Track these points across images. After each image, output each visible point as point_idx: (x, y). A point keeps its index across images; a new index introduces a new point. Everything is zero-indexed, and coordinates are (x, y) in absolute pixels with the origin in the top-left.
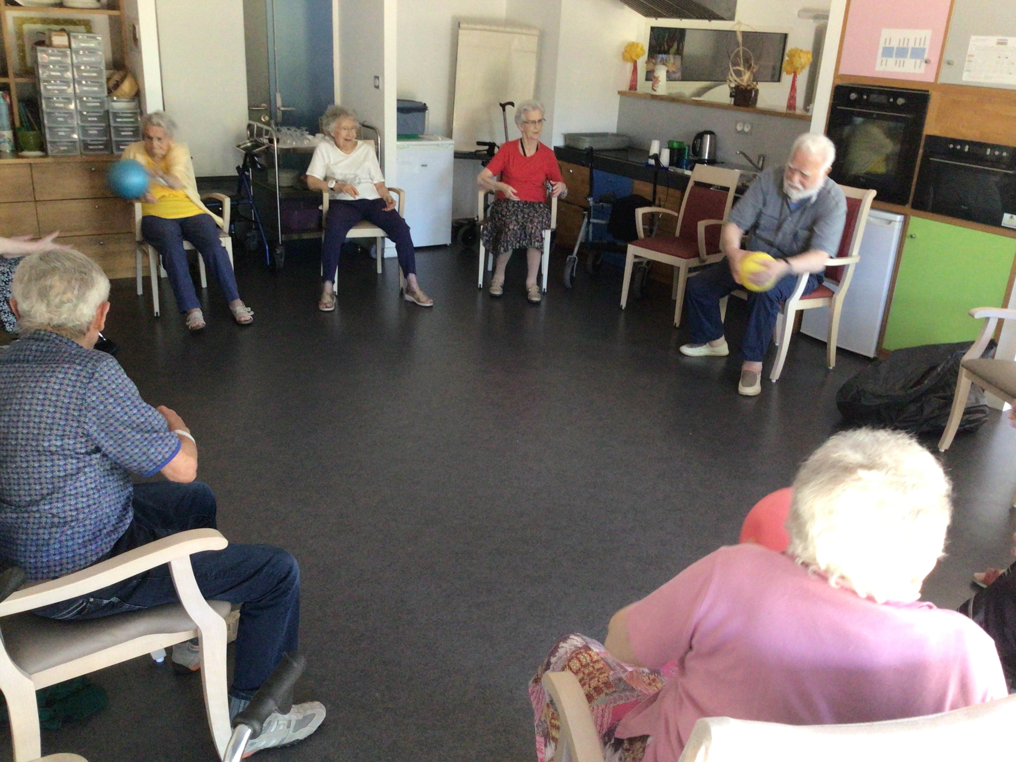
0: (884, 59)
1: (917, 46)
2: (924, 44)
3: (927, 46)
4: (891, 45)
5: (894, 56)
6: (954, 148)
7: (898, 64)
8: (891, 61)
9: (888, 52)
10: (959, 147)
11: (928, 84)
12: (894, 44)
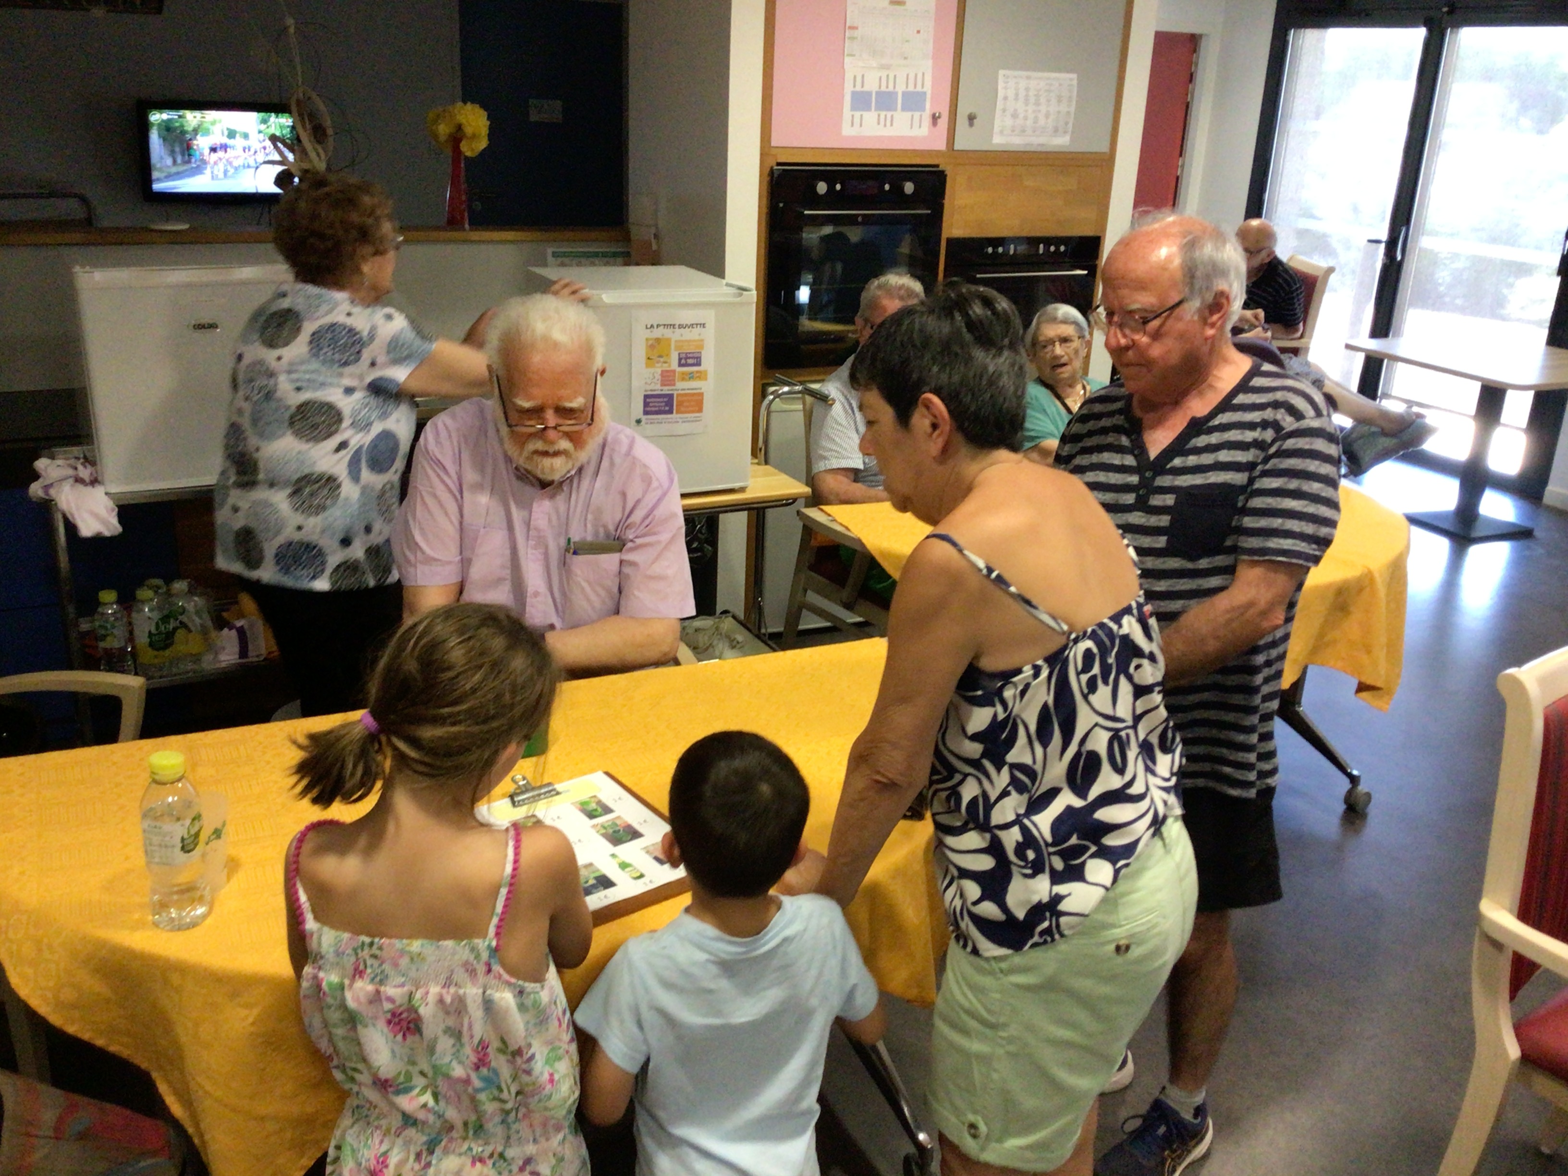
0: (857, 114)
1: (911, 88)
2: (923, 87)
3: (928, 88)
4: (866, 88)
5: (873, 108)
6: (995, 253)
7: (882, 122)
8: (870, 117)
9: (861, 101)
10: (1000, 250)
11: (938, 152)
12: (871, 85)
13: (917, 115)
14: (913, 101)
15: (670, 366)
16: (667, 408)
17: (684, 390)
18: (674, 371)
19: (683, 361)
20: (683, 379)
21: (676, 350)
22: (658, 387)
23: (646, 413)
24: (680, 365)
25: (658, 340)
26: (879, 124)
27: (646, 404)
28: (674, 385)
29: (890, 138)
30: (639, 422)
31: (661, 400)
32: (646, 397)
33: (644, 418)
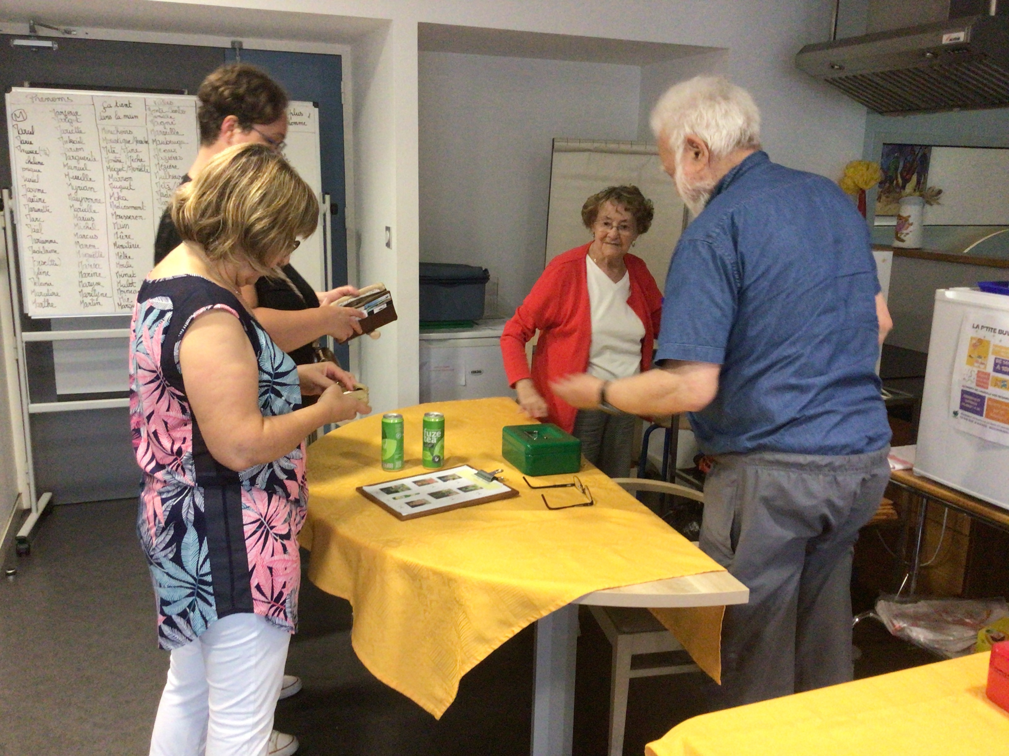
15: (985, 368)
16: (978, 409)
17: (995, 395)
18: (989, 374)
19: (998, 367)
20: (996, 385)
21: (993, 353)
22: (973, 385)
23: (962, 407)
24: (995, 370)
25: (980, 341)
27: (963, 399)
28: (987, 388)
30: (956, 413)
31: (975, 399)
32: (964, 392)
33: (960, 412)
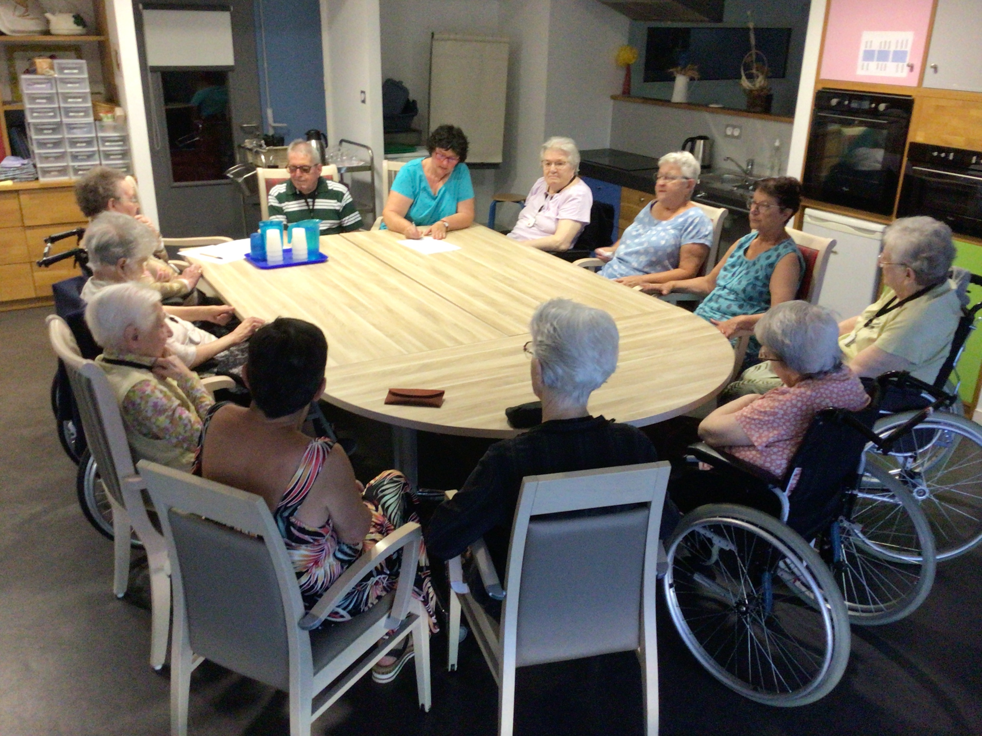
0: (866, 63)
1: (899, 49)
2: (906, 48)
3: (909, 49)
4: (873, 48)
5: (875, 59)
6: (939, 156)
7: (879, 68)
8: (873, 65)
10: (943, 155)
11: (911, 88)
12: (876, 47)
13: (901, 64)
14: (899, 56)
26: (877, 68)
29: (882, 78)
